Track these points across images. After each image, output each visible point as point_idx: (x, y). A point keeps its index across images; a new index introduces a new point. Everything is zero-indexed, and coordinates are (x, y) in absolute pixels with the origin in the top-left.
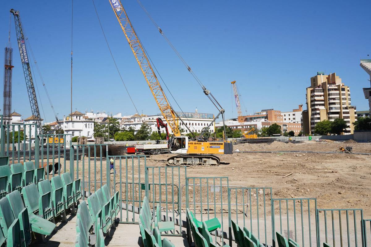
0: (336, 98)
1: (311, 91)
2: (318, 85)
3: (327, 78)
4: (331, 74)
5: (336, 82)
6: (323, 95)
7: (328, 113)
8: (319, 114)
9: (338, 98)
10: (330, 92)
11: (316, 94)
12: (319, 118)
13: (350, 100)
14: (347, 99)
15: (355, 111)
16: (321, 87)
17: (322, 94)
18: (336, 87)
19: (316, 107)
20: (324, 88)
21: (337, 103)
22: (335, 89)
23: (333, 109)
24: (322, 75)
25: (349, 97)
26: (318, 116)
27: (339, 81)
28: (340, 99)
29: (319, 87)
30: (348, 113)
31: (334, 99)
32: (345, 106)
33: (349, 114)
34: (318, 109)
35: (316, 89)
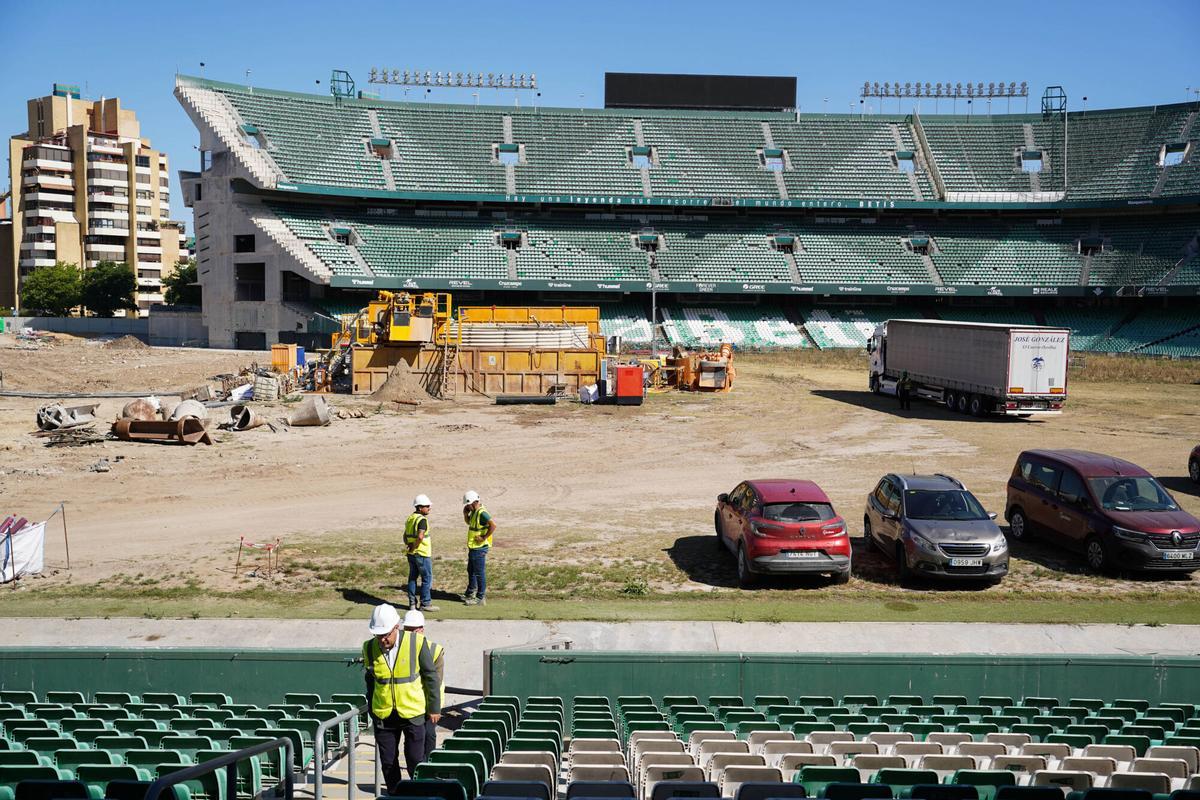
0: (116, 190)
1: (24, 149)
2: (55, 133)
3: (88, 111)
4: (104, 99)
5: (121, 130)
6: (68, 173)
7: (87, 240)
8: (52, 237)
9: (123, 190)
10: (96, 165)
11: (42, 163)
12: (51, 254)
13: (166, 200)
14: (157, 195)
15: (183, 237)
16: (64, 141)
17: (68, 166)
18: (120, 151)
19: (43, 213)
20: (75, 148)
21: (119, 207)
22: (116, 158)
23: (102, 226)
24: (69, 97)
25: (164, 189)
26: (48, 246)
27: (129, 131)
28: (129, 193)
29: (57, 139)
30: (156, 243)
31: (109, 190)
32: (148, 219)
33: (159, 245)
34: (50, 222)
35: (43, 145)
